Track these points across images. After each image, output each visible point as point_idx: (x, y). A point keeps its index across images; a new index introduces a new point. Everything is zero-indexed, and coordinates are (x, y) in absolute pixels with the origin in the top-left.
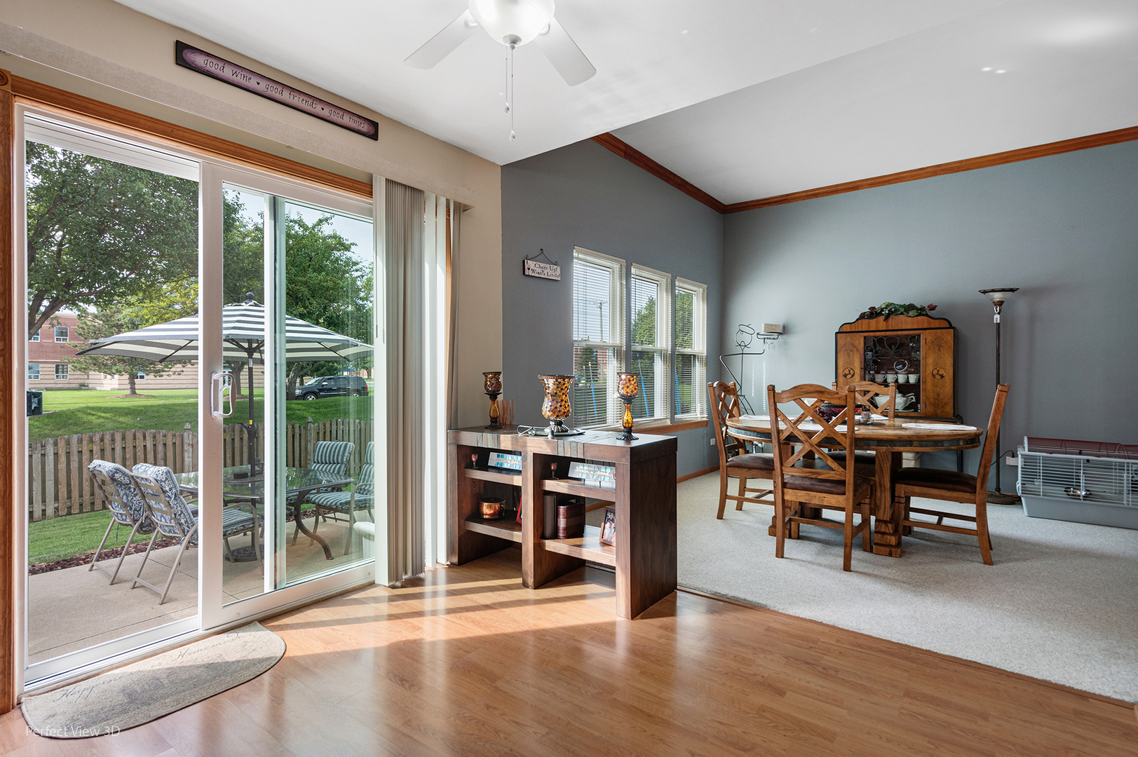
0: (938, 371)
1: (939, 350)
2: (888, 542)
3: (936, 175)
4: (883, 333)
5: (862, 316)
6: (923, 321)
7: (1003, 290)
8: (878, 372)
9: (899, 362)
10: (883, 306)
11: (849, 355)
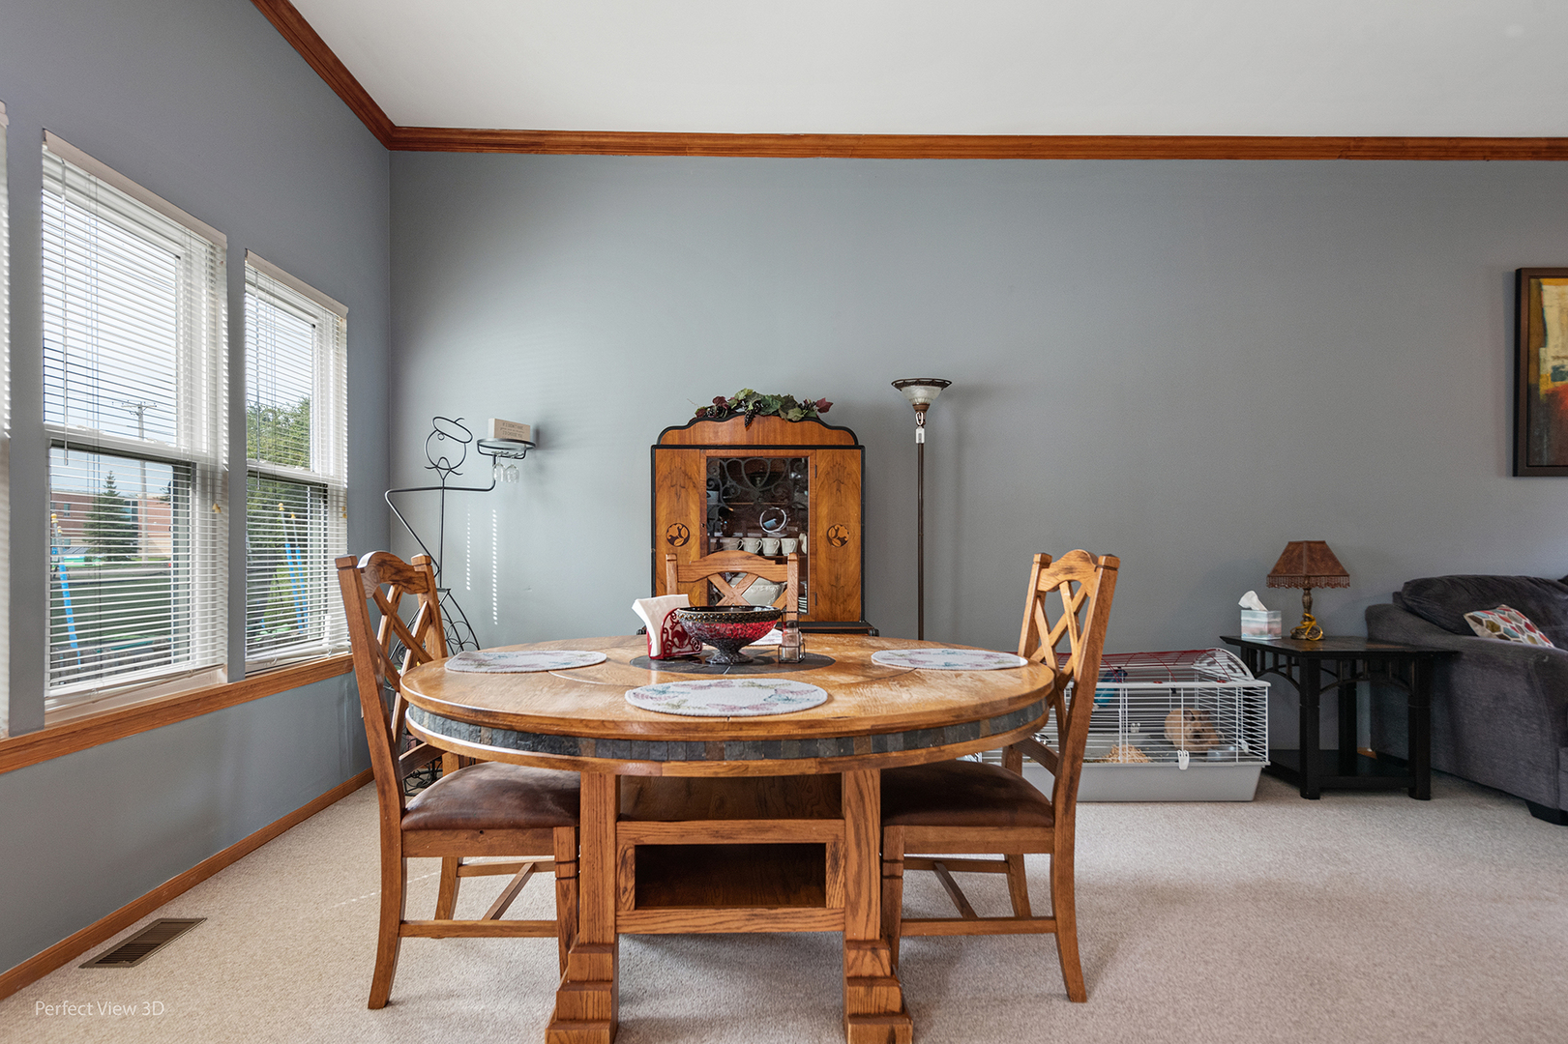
0: (837, 531)
1: (839, 490)
2: (883, 1005)
3: (818, 155)
4: (742, 453)
5: (702, 415)
6: (812, 433)
7: (933, 383)
8: (728, 534)
9: (769, 512)
10: (741, 396)
11: (679, 497)
